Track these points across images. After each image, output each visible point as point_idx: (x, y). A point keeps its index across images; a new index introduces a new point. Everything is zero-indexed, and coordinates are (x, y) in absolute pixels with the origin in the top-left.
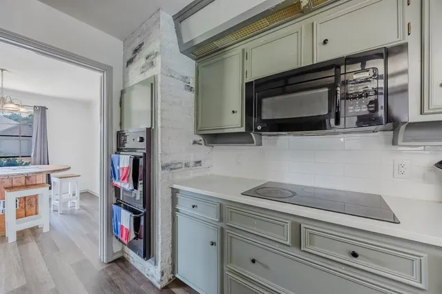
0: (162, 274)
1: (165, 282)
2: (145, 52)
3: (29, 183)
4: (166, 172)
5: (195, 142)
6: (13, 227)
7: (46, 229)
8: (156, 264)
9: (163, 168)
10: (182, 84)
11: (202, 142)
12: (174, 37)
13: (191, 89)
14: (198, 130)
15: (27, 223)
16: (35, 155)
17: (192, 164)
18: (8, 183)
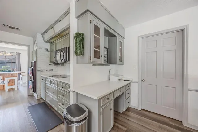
0: (38, 96)
1: (39, 98)
2: (36, 42)
3: (12, 76)
4: (39, 72)
5: (50, 65)
6: (7, 88)
7: (16, 89)
8: (36, 94)
9: (38, 71)
10: (45, 50)
11: (53, 65)
12: (42, 39)
13: (48, 51)
14: (50, 62)
15: (11, 87)
16: (16, 68)
17: (49, 70)
18: (6, 76)
